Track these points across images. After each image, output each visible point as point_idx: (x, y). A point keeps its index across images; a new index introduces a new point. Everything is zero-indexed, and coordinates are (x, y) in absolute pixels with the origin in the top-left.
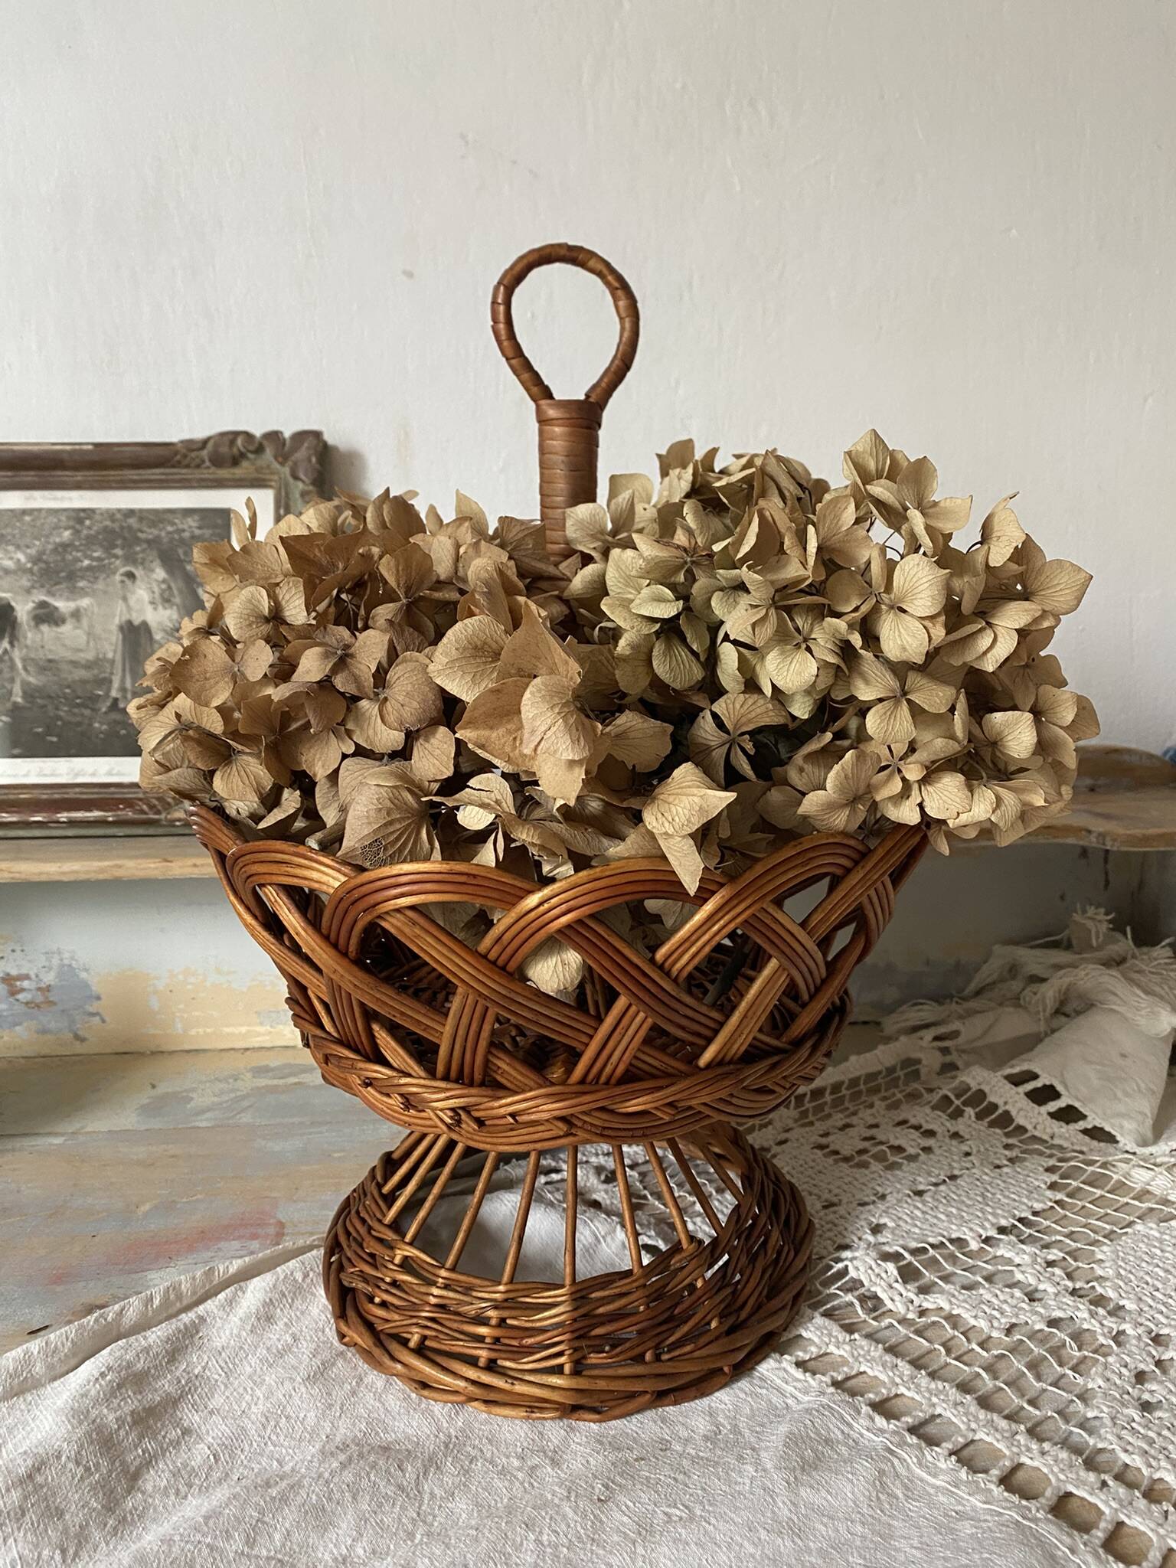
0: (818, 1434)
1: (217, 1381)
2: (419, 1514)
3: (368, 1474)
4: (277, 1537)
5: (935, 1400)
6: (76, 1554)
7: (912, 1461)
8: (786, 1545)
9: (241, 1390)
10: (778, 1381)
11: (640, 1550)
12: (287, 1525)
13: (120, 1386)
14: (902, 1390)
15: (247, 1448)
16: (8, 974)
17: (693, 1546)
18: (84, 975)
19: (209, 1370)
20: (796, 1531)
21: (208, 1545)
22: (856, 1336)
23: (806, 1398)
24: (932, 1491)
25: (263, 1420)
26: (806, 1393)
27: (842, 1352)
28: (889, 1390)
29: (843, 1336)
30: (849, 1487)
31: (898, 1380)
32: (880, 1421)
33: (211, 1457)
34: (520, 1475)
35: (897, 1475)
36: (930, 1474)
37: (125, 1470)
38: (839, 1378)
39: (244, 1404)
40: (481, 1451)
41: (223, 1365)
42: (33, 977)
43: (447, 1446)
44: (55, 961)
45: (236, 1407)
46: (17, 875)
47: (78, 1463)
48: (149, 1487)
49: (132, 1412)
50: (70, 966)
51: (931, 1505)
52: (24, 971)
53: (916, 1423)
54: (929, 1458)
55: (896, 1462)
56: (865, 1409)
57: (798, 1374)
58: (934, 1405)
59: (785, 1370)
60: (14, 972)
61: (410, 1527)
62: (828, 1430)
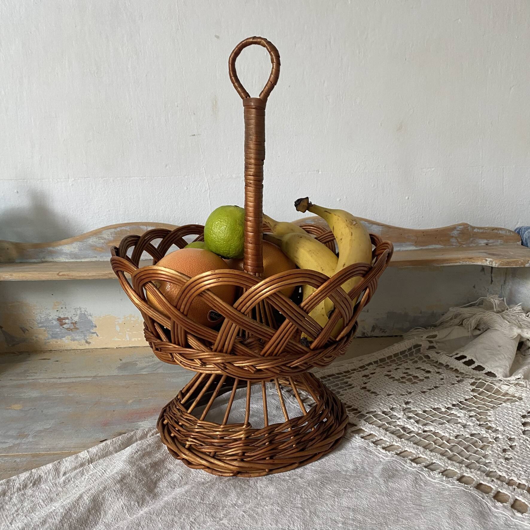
0: (393, 468)
4: (211, 498)
5: (432, 458)
6: (142, 504)
7: (426, 475)
8: (385, 499)
10: (377, 453)
11: (336, 500)
12: (214, 494)
13: (144, 456)
14: (421, 455)
16: (60, 317)
17: (354, 499)
18: (90, 317)
20: (388, 495)
21: (189, 500)
22: (403, 439)
23: (387, 459)
24: (434, 483)
26: (387, 457)
27: (398, 444)
28: (416, 455)
29: (398, 439)
30: (405, 482)
31: (419, 452)
32: (414, 464)
33: (180, 477)
34: (290, 481)
35: (421, 479)
36: (433, 479)
37: (152, 481)
38: (398, 452)
42: (70, 318)
44: (79, 312)
46: (71, 277)
47: (136, 478)
48: (161, 486)
49: (150, 463)
50: (84, 314)
51: (434, 487)
52: (66, 316)
53: (427, 465)
54: (432, 474)
55: (421, 475)
56: (408, 461)
57: (384, 451)
58: (432, 460)
59: (379, 450)
60: (62, 317)
61: (255, 496)
62: (396, 467)
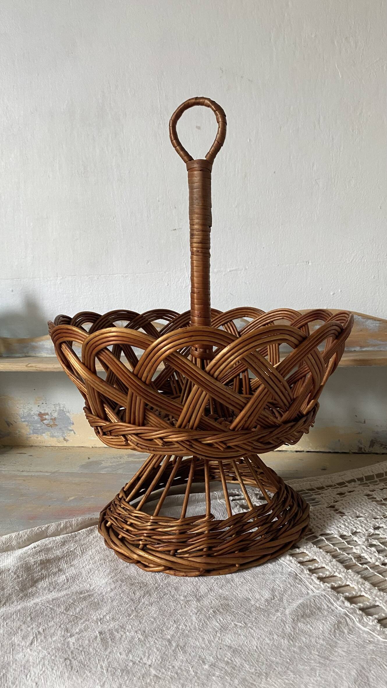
0: (316, 605)
1: (78, 555)
2: (135, 609)
3: (120, 594)
5: (377, 599)
6: (5, 603)
7: (356, 620)
8: (285, 642)
9: (85, 560)
10: (307, 583)
11: (218, 635)
13: (39, 551)
14: (363, 594)
15: (80, 579)
16: (41, 413)
17: (242, 637)
18: (68, 414)
19: (76, 550)
20: (292, 638)
22: (350, 571)
23: (317, 591)
24: (361, 632)
25: (89, 571)
26: (318, 589)
27: (340, 576)
28: (357, 593)
29: (343, 569)
30: (321, 625)
31: (362, 589)
32: (347, 604)
33: (66, 580)
34: (182, 602)
35: (348, 625)
36: (363, 626)
37: (32, 579)
38: (336, 586)
39: (84, 564)
40: (170, 592)
41: (82, 549)
42: (49, 414)
43: (157, 588)
44: (58, 408)
45: (81, 565)
47: (15, 574)
48: (39, 587)
49: (41, 560)
50: (63, 410)
51: (359, 636)
52: (46, 412)
53: (365, 606)
54: (365, 620)
55: (348, 619)
56: (342, 598)
57: (317, 582)
58: (376, 601)
59: (312, 580)
60: (43, 412)
61: (130, 612)
62: (321, 604)
